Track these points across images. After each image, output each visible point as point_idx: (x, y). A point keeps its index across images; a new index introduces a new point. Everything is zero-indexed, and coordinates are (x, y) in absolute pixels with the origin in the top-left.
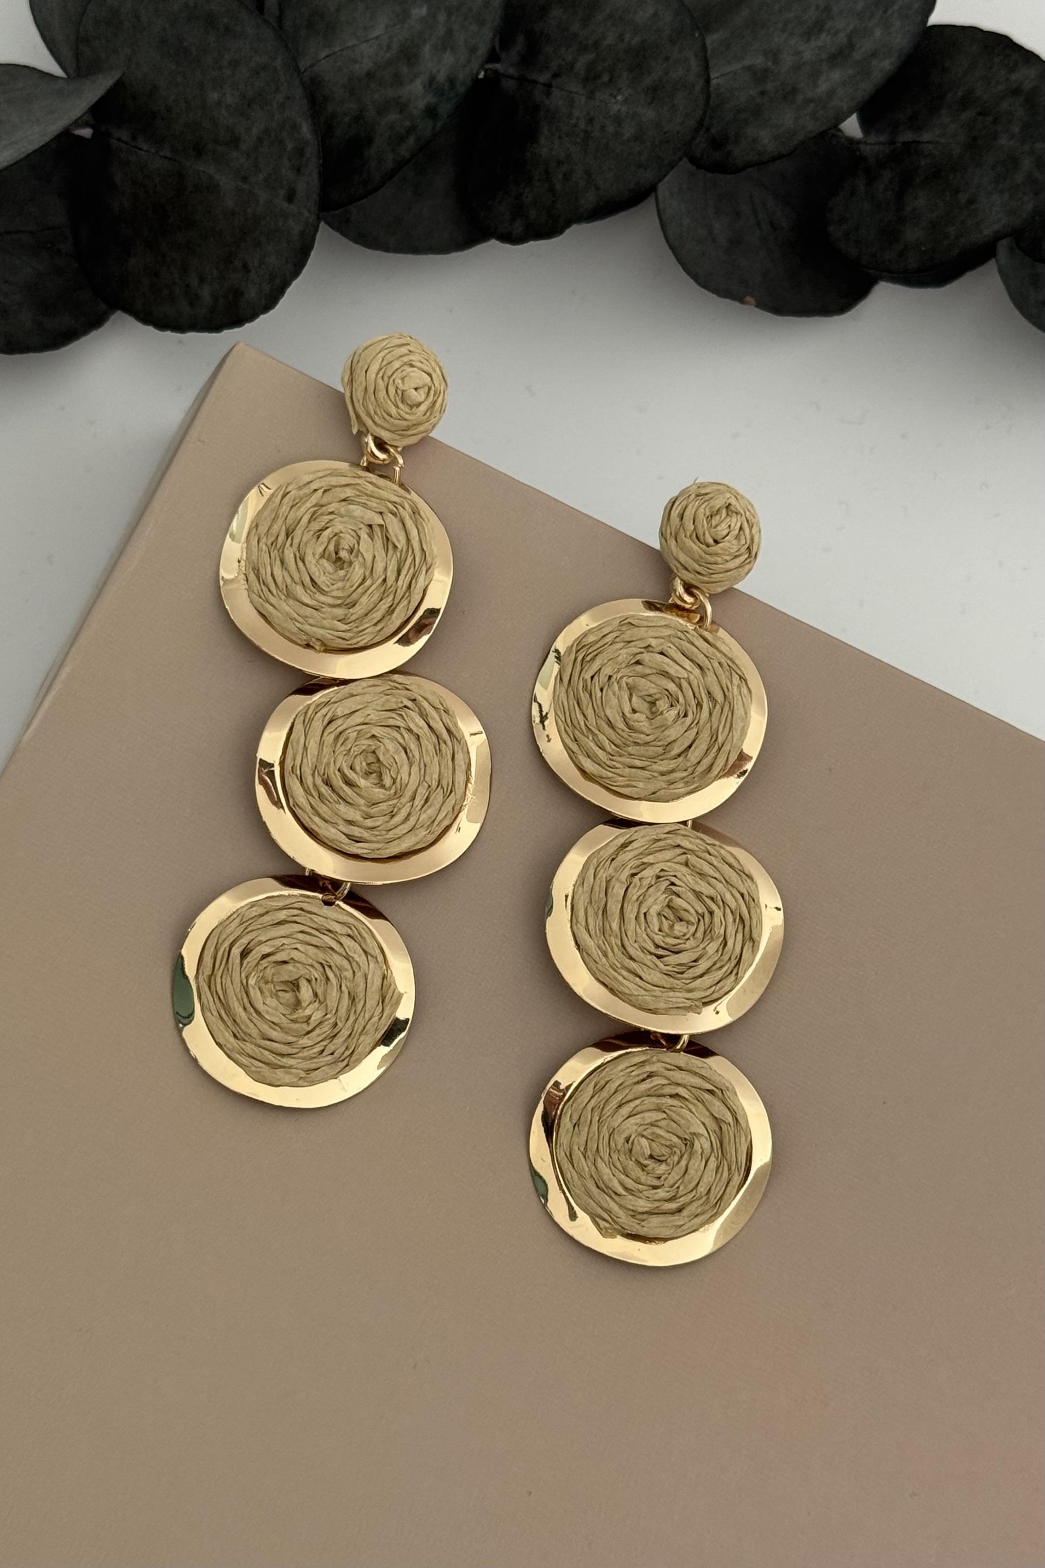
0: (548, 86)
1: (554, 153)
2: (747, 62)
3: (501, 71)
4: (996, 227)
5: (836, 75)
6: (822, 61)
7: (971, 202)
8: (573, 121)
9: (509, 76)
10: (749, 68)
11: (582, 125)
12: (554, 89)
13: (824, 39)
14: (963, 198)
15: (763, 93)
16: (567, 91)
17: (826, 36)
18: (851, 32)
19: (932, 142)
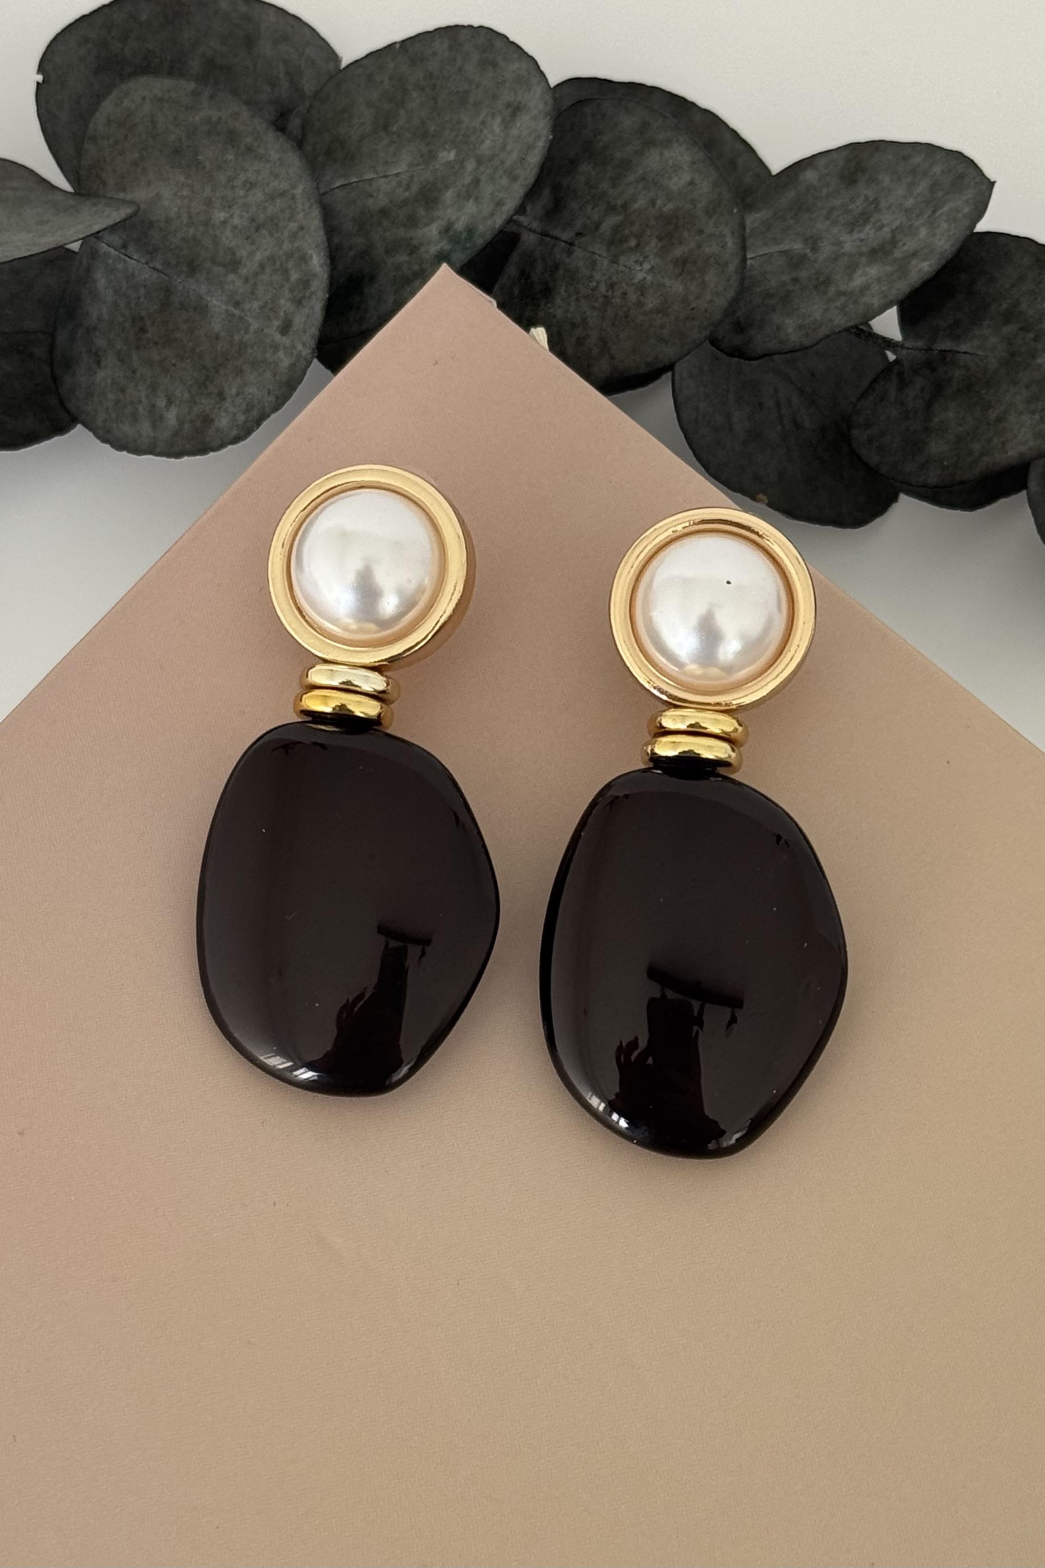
0: (571, 244)
1: (569, 315)
2: (785, 246)
3: (526, 225)
5: (874, 271)
6: (861, 254)
7: (1000, 419)
12: (576, 248)
14: (993, 414)
15: (795, 280)
16: (590, 252)
17: (870, 229)
18: (897, 228)
19: (969, 353)
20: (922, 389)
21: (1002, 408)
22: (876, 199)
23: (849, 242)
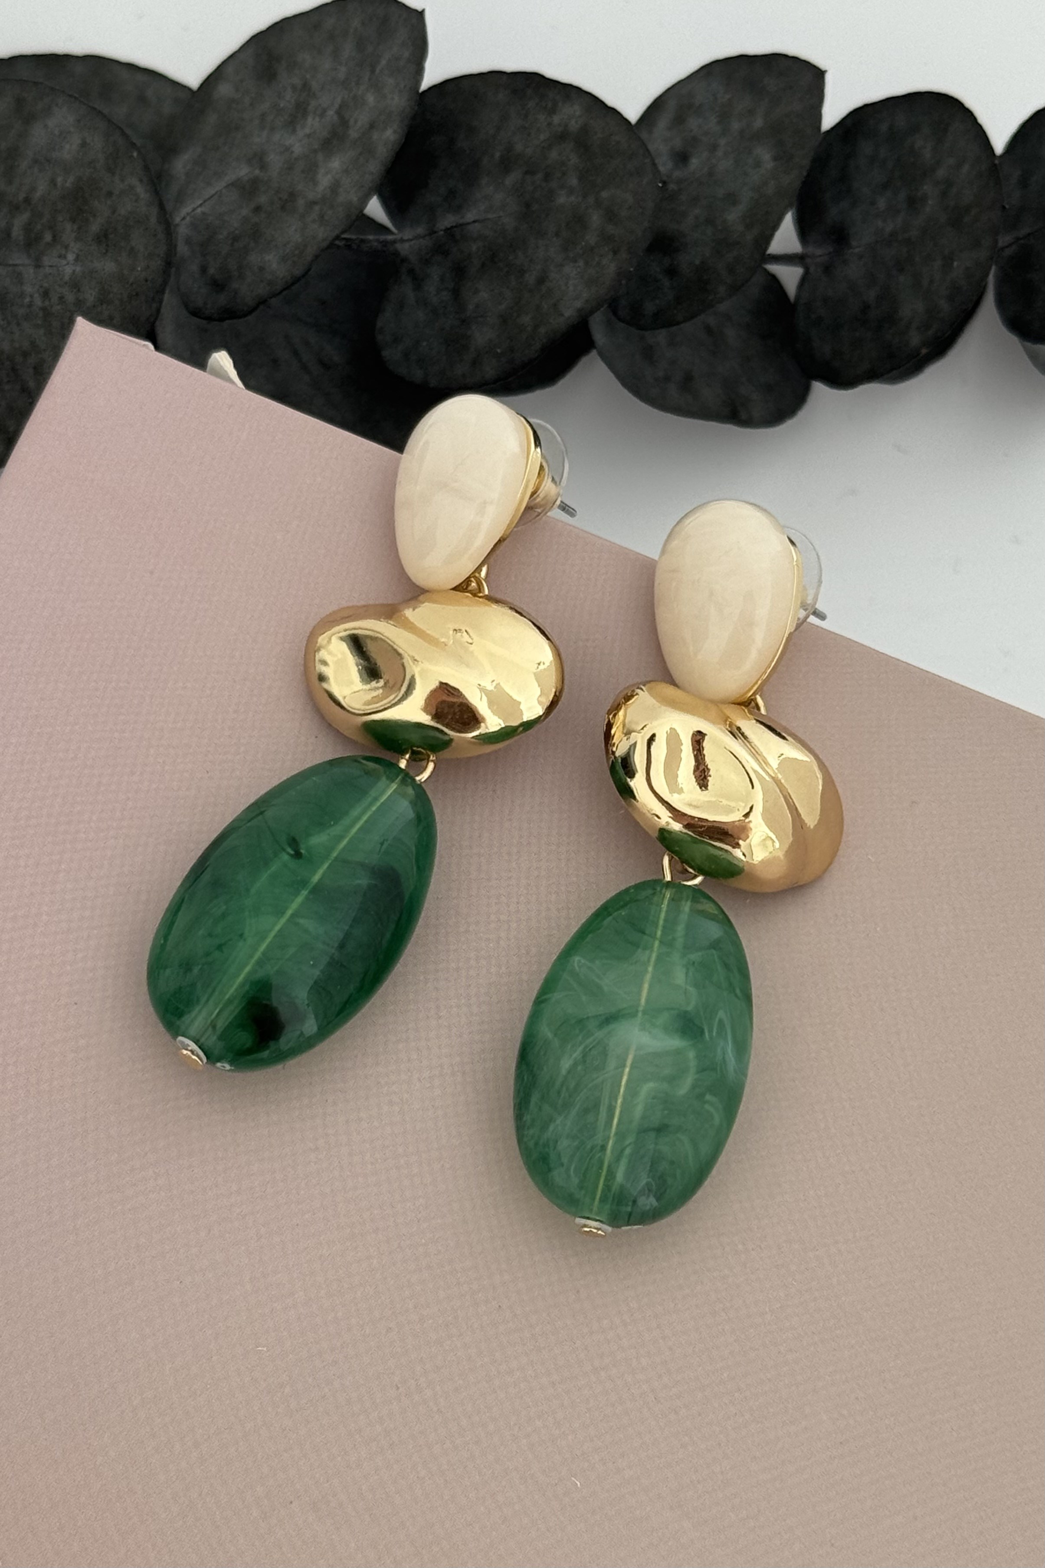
2: (231, 177)
4: (578, 304)
5: (336, 164)
6: (315, 151)
7: (541, 280)
10: (234, 184)
11: (38, 302)
13: (312, 124)
14: (531, 278)
15: (258, 209)
17: (314, 119)
19: (478, 222)
21: (538, 267)
22: (305, 83)
23: (297, 144)
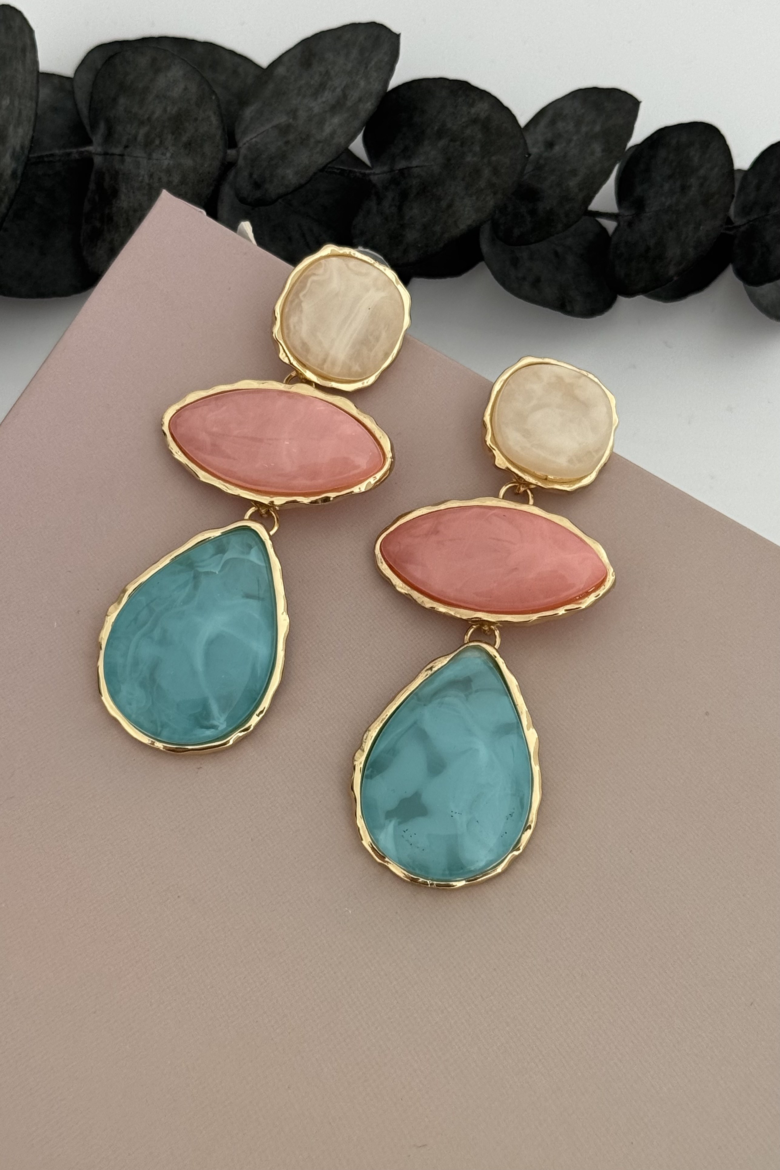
0: (122, 155)
1: (131, 205)
2: (275, 122)
3: (93, 151)
8: (141, 178)
9: (97, 154)
10: (276, 127)
12: (125, 157)
16: (135, 157)
17: (329, 93)
18: (345, 87)
19: (419, 167)
20: (393, 199)
21: (449, 198)
22: (327, 71)
23: (316, 106)
